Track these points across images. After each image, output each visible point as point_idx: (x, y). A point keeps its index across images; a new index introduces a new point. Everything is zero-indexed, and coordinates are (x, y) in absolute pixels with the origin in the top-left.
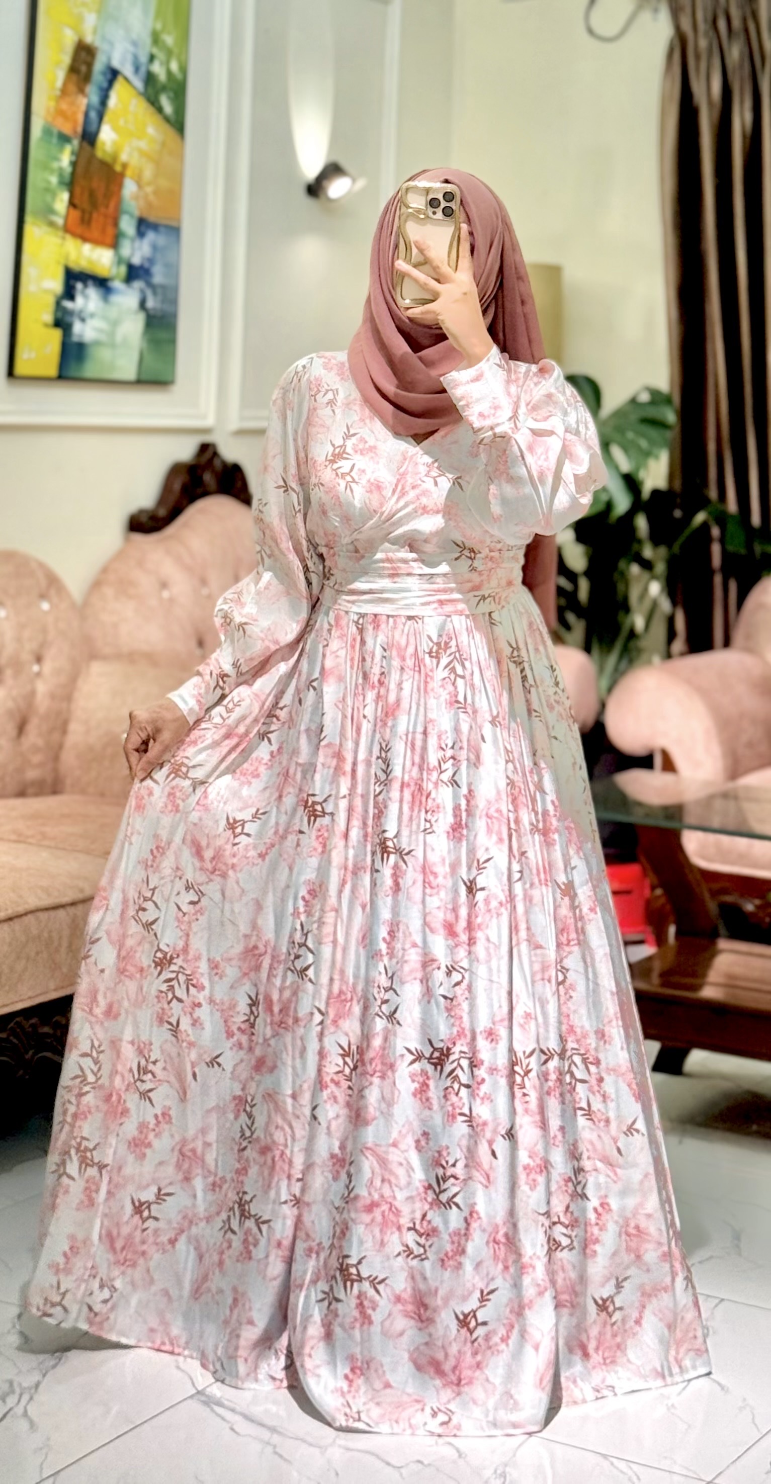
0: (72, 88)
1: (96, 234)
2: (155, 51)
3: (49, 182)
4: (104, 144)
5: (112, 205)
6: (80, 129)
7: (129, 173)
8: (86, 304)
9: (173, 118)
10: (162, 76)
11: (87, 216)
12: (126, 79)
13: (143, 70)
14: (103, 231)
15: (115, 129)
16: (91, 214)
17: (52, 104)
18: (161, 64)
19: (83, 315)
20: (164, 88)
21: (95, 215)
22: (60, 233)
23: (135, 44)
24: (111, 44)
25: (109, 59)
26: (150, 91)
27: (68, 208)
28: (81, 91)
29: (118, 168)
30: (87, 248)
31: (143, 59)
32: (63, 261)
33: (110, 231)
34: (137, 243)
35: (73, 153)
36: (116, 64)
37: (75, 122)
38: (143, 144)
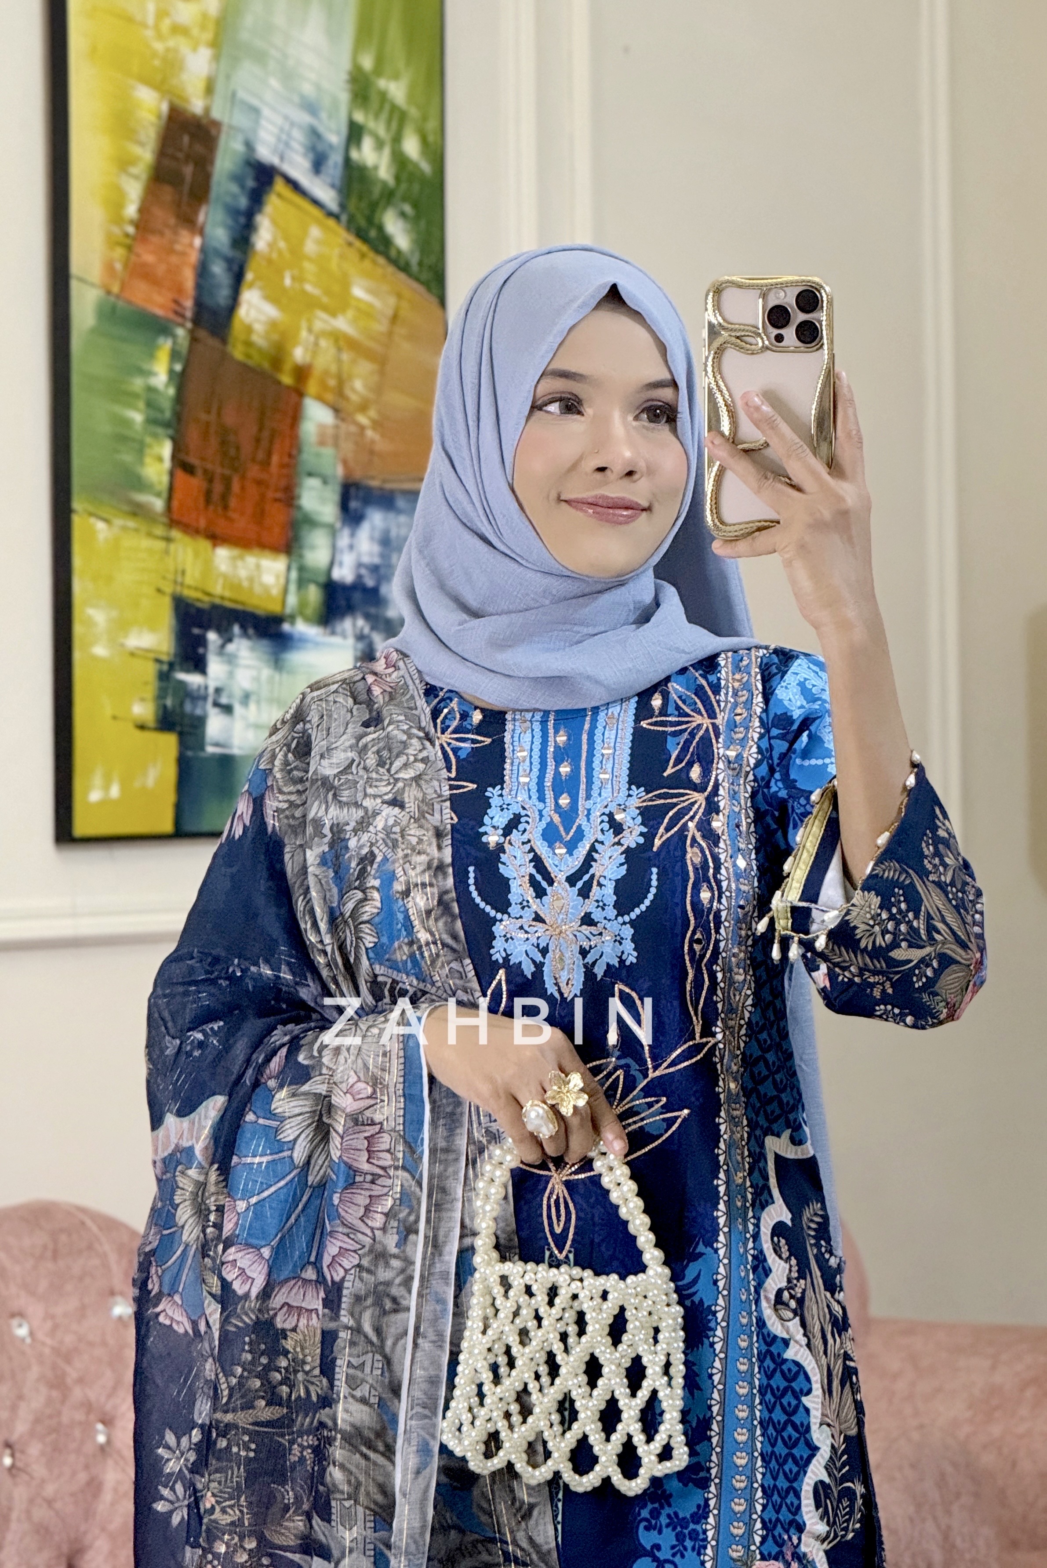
0: (163, 216)
1: (242, 523)
2: (359, 117)
3: (127, 423)
4: (249, 329)
5: (275, 459)
6: (189, 303)
7: (312, 387)
8: (231, 675)
9: (414, 261)
10: (385, 172)
11: (218, 488)
12: (294, 185)
13: (336, 159)
14: (260, 516)
15: (274, 296)
16: (227, 482)
17: (119, 253)
18: (379, 145)
19: (224, 700)
20: (389, 196)
21: (236, 486)
22: (159, 531)
23: (311, 108)
24: (255, 111)
25: (249, 146)
26: (352, 205)
27: (172, 474)
28: (188, 221)
29: (287, 379)
30: (223, 555)
31: (335, 137)
32: (168, 589)
33: (277, 515)
34: (344, 540)
35: (174, 355)
36: (265, 154)
37: (180, 290)
38: (342, 324)
